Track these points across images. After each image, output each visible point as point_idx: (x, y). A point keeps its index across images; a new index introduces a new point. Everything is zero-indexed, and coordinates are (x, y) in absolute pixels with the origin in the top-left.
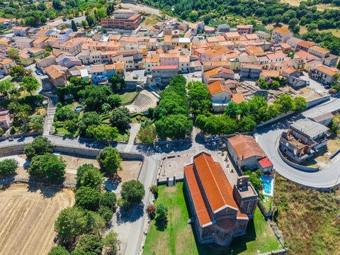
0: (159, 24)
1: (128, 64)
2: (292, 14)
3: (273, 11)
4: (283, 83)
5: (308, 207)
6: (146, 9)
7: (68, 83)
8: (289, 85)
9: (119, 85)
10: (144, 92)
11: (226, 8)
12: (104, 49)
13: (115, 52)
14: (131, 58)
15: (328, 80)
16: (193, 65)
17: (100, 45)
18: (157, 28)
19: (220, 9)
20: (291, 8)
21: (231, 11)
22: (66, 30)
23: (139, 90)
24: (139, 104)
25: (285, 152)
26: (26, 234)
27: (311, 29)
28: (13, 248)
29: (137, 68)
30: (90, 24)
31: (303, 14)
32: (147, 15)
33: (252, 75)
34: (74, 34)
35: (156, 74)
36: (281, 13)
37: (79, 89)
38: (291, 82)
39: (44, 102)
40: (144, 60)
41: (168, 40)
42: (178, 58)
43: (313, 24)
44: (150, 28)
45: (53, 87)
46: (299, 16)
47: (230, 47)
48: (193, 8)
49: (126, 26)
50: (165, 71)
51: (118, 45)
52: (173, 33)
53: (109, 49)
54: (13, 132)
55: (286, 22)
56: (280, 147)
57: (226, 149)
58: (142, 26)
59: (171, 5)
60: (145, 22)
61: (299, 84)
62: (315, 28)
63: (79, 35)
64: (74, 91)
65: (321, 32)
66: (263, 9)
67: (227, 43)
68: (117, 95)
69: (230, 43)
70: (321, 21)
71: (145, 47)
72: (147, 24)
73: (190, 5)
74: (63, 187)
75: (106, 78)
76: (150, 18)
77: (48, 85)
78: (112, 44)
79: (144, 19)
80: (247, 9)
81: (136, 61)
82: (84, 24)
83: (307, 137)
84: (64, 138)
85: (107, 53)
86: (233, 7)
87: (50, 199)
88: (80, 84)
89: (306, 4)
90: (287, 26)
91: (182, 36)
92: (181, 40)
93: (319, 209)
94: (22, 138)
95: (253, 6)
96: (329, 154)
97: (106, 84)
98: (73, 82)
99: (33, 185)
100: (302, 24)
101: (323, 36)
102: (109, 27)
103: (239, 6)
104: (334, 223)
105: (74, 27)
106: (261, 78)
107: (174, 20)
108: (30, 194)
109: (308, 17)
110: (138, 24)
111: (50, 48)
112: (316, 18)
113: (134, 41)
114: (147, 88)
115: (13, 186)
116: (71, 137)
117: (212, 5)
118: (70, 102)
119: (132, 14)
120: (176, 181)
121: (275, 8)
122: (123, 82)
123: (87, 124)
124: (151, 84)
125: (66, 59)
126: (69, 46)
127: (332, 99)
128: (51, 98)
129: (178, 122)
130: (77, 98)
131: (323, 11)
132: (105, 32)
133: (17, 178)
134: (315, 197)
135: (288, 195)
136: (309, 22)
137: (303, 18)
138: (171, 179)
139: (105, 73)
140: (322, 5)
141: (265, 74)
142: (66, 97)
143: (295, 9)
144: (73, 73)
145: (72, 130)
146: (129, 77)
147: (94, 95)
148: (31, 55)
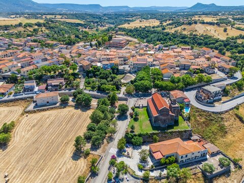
0: (137, 45)
1: (120, 62)
2: (221, 44)
3: (209, 43)
4: (202, 71)
5: (206, 119)
6: (129, 38)
7: (91, 69)
8: (205, 72)
9: (116, 70)
10: (128, 74)
11: (178, 41)
12: (108, 55)
13: (114, 57)
14: (122, 59)
15: (227, 71)
16: (155, 63)
17: (106, 53)
18: (136, 47)
19: (174, 41)
20: (220, 41)
21: (181, 42)
22: (87, 47)
23: (126, 73)
24: (125, 80)
25: (198, 98)
26: (76, 123)
27: (233, 53)
28: (71, 127)
29: (125, 64)
30: (99, 45)
31: (228, 44)
32: (130, 41)
33: (186, 68)
34: (92, 49)
35: (135, 65)
36: (214, 44)
37: (96, 72)
38: (206, 71)
39: (80, 76)
40: (128, 60)
41: (142, 52)
42: (147, 59)
43: (234, 50)
44: (132, 47)
45: (84, 70)
46: (225, 46)
47: (175, 56)
48: (158, 40)
49: (119, 46)
50: (139, 64)
51: (115, 53)
52: (145, 49)
53: (110, 55)
54: (66, 87)
55: (216, 49)
56: (196, 97)
57: (169, 97)
58: (128, 46)
59: (144, 39)
60: (129, 45)
61: (210, 72)
62: (236, 53)
63: (94, 49)
64: (94, 72)
65: (239, 55)
66: (202, 41)
67: (174, 54)
68: (115, 75)
69: (176, 54)
70: (239, 48)
71: (129, 55)
72: (130, 45)
73: (156, 38)
74: (90, 108)
75: (109, 67)
76: (132, 43)
77: (81, 69)
78: (112, 53)
79: (128, 43)
80: (192, 41)
81: (125, 61)
82: (96, 45)
83: (210, 92)
84: (90, 91)
85: (110, 57)
86: (183, 40)
87: (85, 113)
88: (97, 69)
89: (230, 39)
90: (217, 51)
91: (150, 51)
92: (149, 52)
93: (212, 120)
94: (70, 90)
95: (196, 40)
96: (222, 101)
97: (109, 70)
98: (94, 68)
99: (76, 107)
100: (227, 50)
101: (240, 57)
102: (109, 46)
103: (186, 39)
104: (218, 125)
105: (91, 45)
106: (191, 69)
107: (146, 44)
108: (75, 110)
109: (231, 46)
110: (125, 45)
111: (80, 55)
112: (236, 47)
113: (123, 52)
114: (130, 72)
115: (67, 107)
116: (93, 91)
117: (170, 39)
118: (91, 77)
119: (122, 40)
120: (143, 107)
121: (210, 41)
122: (118, 69)
123: (101, 84)
124: (132, 70)
125: (90, 58)
126: (90, 53)
127: (228, 80)
128: (83, 75)
129: (145, 83)
130: (95, 76)
131: (241, 43)
132: (107, 48)
133: (69, 104)
134: (210, 115)
135: (197, 114)
136: (232, 49)
137: (228, 47)
138: (141, 106)
139: (109, 65)
140: (241, 40)
141: (192, 67)
142: (90, 75)
143: (223, 41)
144: (93, 64)
145: (93, 88)
146: (121, 68)
147: (104, 74)
148: (72, 56)
